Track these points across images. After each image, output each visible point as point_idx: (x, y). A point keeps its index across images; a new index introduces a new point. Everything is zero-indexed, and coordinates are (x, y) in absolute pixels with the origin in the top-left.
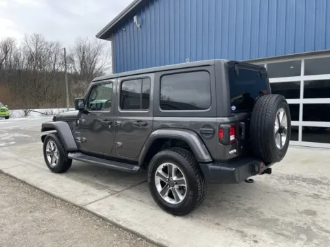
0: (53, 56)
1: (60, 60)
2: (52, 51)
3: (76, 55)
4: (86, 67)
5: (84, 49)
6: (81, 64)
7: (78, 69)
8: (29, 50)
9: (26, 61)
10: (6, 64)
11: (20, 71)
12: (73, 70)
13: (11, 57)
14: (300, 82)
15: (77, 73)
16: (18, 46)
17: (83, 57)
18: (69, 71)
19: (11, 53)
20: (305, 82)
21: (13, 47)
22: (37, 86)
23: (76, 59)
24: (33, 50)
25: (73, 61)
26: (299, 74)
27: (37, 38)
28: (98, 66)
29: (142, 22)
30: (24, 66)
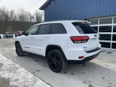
0: (27, 16)
1: (29, 18)
2: (27, 14)
3: (35, 16)
4: (38, 20)
5: (38, 14)
6: (37, 19)
7: (36, 21)
8: (19, 14)
9: (18, 18)
10: (12, 19)
11: (16, 21)
12: (34, 21)
13: (13, 16)
14: (112, 26)
15: (35, 22)
16: (16, 13)
17: (37, 17)
19: (13, 15)
20: (114, 26)
21: (14, 13)
22: (22, 27)
23: (35, 17)
24: (21, 14)
25: (34, 18)
26: (112, 23)
27: (22, 10)
28: (42, 20)
29: (55, 4)
30: (18, 20)
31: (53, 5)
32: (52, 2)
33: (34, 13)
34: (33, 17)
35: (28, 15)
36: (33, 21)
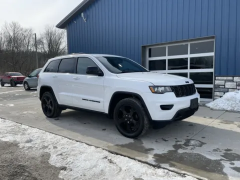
0: (27, 39)
1: (32, 42)
2: (26, 35)
3: (45, 38)
4: (52, 47)
5: (51, 34)
6: (49, 46)
7: (47, 49)
8: (8, 34)
9: (6, 43)
12: (43, 50)
14: (187, 59)
15: (46, 52)
17: (51, 40)
18: (39, 51)
22: (15, 63)
23: (45, 41)
24: (12, 34)
25: (43, 43)
26: (187, 54)
27: (15, 26)
28: (61, 47)
29: (87, 17)
30: (5, 47)
31: (85, 20)
32: (82, 14)
33: (42, 33)
34: (41, 42)
35: (29, 36)
36: (40, 51)
